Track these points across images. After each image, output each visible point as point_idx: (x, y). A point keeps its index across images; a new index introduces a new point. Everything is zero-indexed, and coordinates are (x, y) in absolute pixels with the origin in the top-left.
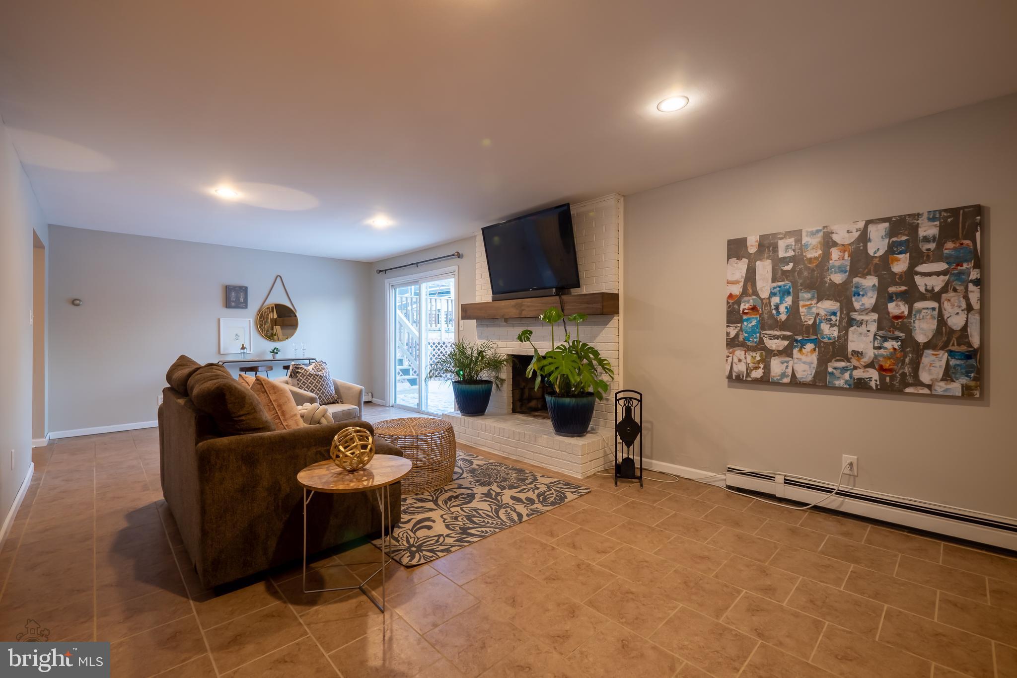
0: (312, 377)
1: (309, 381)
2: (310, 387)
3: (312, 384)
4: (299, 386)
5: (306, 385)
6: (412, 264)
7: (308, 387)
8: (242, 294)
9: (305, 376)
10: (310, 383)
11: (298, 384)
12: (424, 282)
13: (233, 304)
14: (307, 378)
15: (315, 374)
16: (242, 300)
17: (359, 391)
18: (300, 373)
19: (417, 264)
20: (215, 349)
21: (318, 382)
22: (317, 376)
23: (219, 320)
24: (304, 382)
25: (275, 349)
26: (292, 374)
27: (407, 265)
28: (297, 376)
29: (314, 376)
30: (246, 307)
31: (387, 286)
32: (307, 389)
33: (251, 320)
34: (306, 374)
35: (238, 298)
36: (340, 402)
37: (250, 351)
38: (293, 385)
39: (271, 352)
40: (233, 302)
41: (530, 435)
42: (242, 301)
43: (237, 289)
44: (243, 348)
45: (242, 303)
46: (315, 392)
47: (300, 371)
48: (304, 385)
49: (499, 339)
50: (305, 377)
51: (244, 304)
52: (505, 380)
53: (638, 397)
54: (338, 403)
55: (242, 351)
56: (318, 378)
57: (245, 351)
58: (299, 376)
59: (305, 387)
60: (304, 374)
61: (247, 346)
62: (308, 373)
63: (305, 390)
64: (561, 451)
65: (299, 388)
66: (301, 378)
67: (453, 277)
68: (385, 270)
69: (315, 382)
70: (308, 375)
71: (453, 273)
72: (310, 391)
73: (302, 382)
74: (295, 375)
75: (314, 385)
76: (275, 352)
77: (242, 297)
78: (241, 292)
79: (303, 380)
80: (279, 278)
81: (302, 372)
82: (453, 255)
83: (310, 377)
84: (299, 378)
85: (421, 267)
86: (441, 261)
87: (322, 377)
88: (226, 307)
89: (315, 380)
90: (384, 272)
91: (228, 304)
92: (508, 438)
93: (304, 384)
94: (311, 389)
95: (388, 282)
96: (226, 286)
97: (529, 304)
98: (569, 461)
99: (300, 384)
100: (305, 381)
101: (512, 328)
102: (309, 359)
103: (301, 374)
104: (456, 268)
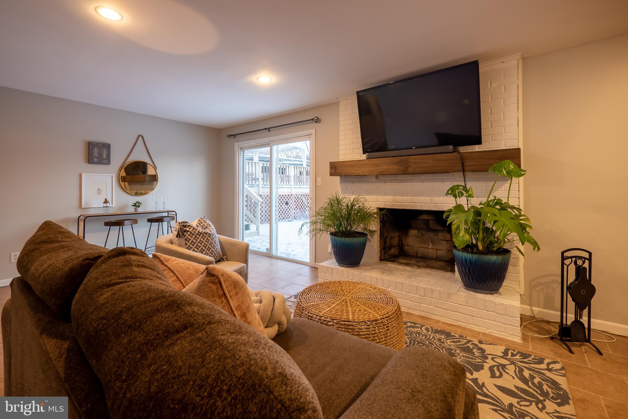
0: (201, 236)
1: (199, 240)
2: (200, 247)
3: (201, 244)
4: (187, 246)
5: (195, 245)
6: (265, 129)
7: (197, 247)
8: (105, 150)
9: (193, 234)
10: (199, 242)
11: (186, 244)
12: (275, 145)
13: (96, 159)
14: (196, 236)
15: (204, 233)
16: (105, 156)
17: (245, 247)
18: (188, 231)
19: (269, 129)
20: (76, 202)
21: (207, 241)
22: (206, 234)
23: (81, 175)
24: (192, 241)
25: (137, 203)
26: (180, 233)
27: (260, 130)
28: (185, 235)
29: (203, 235)
30: (109, 163)
31: (236, 148)
32: (196, 249)
33: (114, 175)
34: (195, 232)
35: (100, 154)
36: (225, 259)
37: (112, 205)
38: (180, 245)
39: (133, 205)
40: (96, 157)
41: (440, 292)
42: (105, 158)
43: (99, 145)
44: (106, 202)
45: (105, 159)
46: (204, 252)
47: (188, 229)
48: (193, 245)
49: (368, 194)
50: (194, 237)
51: (107, 160)
52: (375, 231)
53: (586, 255)
54: (224, 261)
55: (105, 205)
56: (207, 236)
57: (108, 205)
58: (187, 235)
59: (194, 247)
60: (193, 232)
61: (109, 200)
62: (197, 232)
63: (194, 250)
64: (487, 310)
65: (187, 248)
66: (189, 237)
67: (309, 140)
68: (235, 135)
69: (204, 241)
70: (197, 234)
71: (308, 136)
72: (200, 251)
73: (190, 242)
74: (183, 235)
75: (203, 244)
76: (137, 205)
77: (105, 153)
78: (104, 149)
79: (192, 239)
80: (140, 138)
81: (190, 230)
82: (312, 119)
83: (199, 236)
84: (187, 238)
85: (273, 132)
86: (298, 125)
87: (211, 235)
88: (89, 163)
89: (204, 239)
90: (234, 136)
91: (90, 160)
92: (409, 293)
93: (193, 243)
94: (200, 249)
95: (237, 145)
96: (89, 142)
97: (417, 161)
98: (500, 322)
99: (189, 244)
100: (194, 241)
101: (384, 184)
102: (168, 212)
103: (189, 233)
104: (313, 131)
